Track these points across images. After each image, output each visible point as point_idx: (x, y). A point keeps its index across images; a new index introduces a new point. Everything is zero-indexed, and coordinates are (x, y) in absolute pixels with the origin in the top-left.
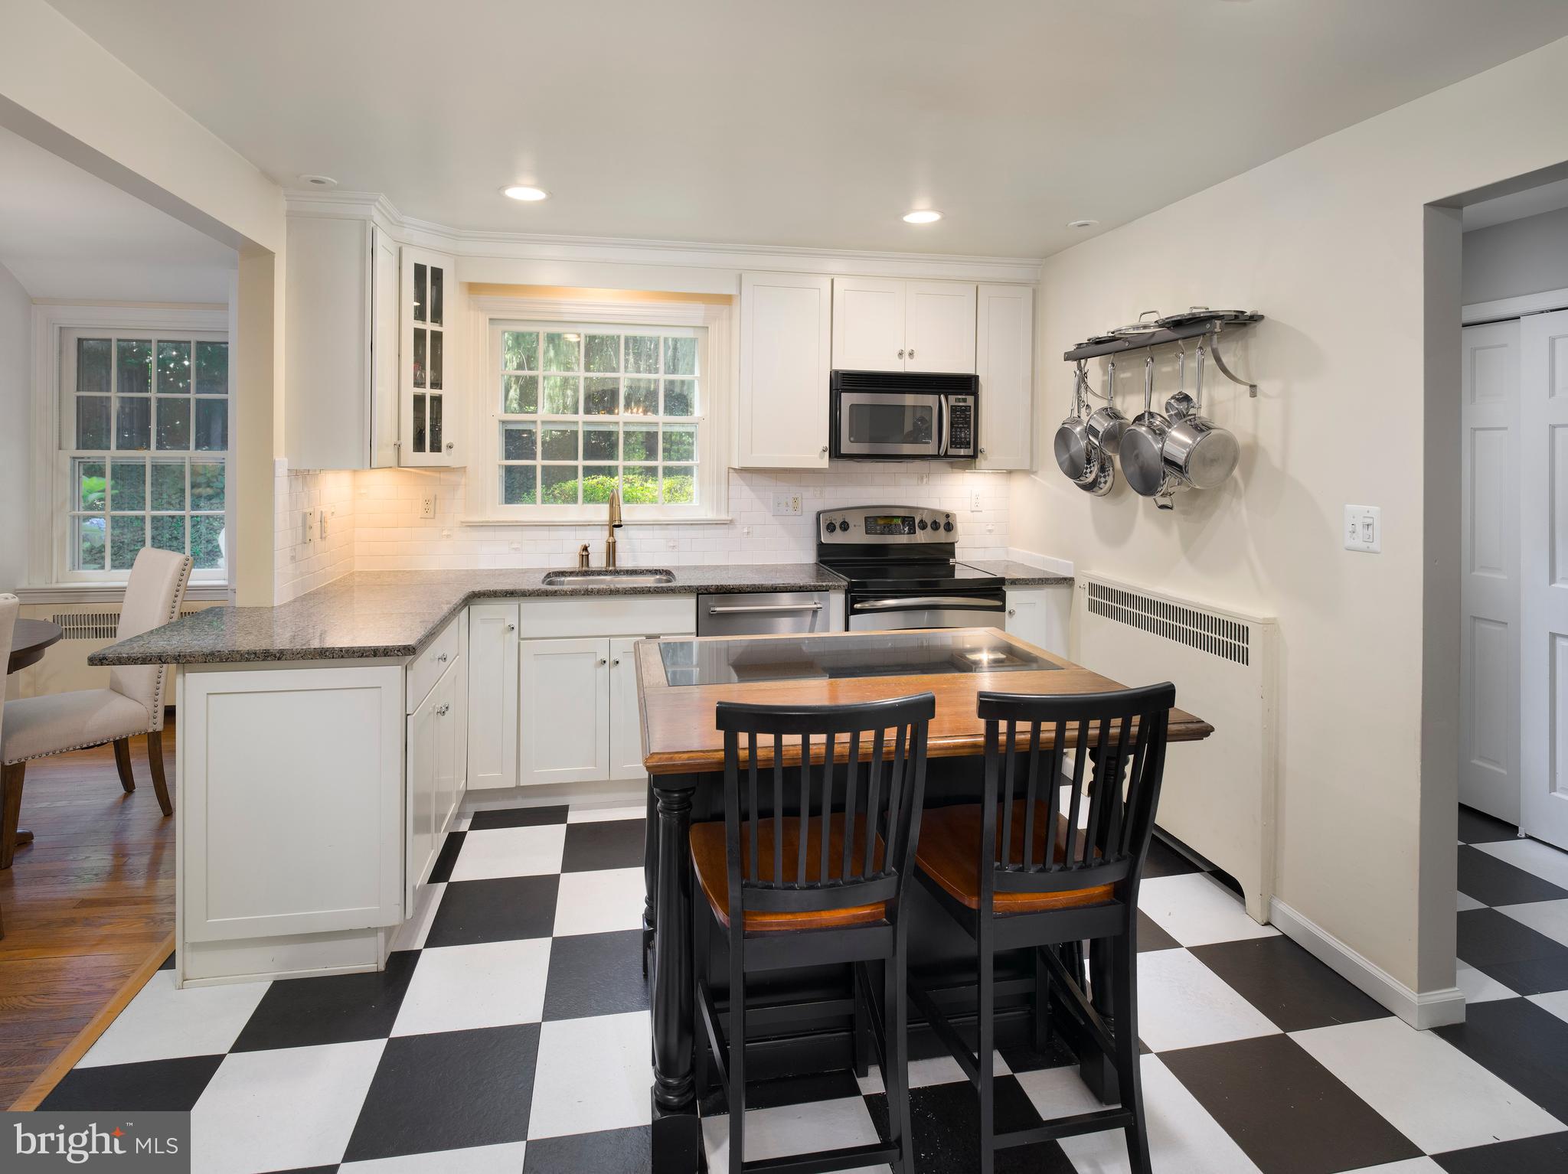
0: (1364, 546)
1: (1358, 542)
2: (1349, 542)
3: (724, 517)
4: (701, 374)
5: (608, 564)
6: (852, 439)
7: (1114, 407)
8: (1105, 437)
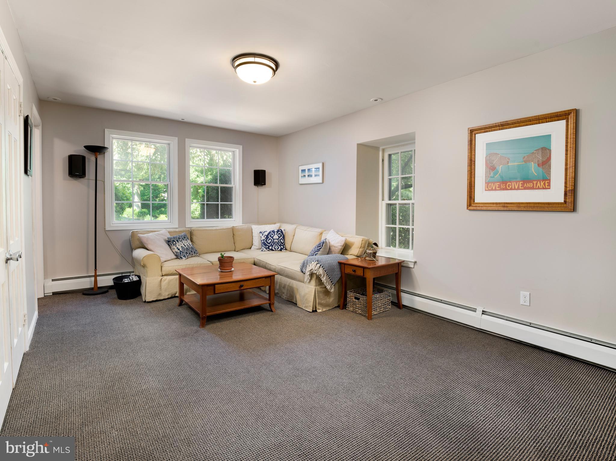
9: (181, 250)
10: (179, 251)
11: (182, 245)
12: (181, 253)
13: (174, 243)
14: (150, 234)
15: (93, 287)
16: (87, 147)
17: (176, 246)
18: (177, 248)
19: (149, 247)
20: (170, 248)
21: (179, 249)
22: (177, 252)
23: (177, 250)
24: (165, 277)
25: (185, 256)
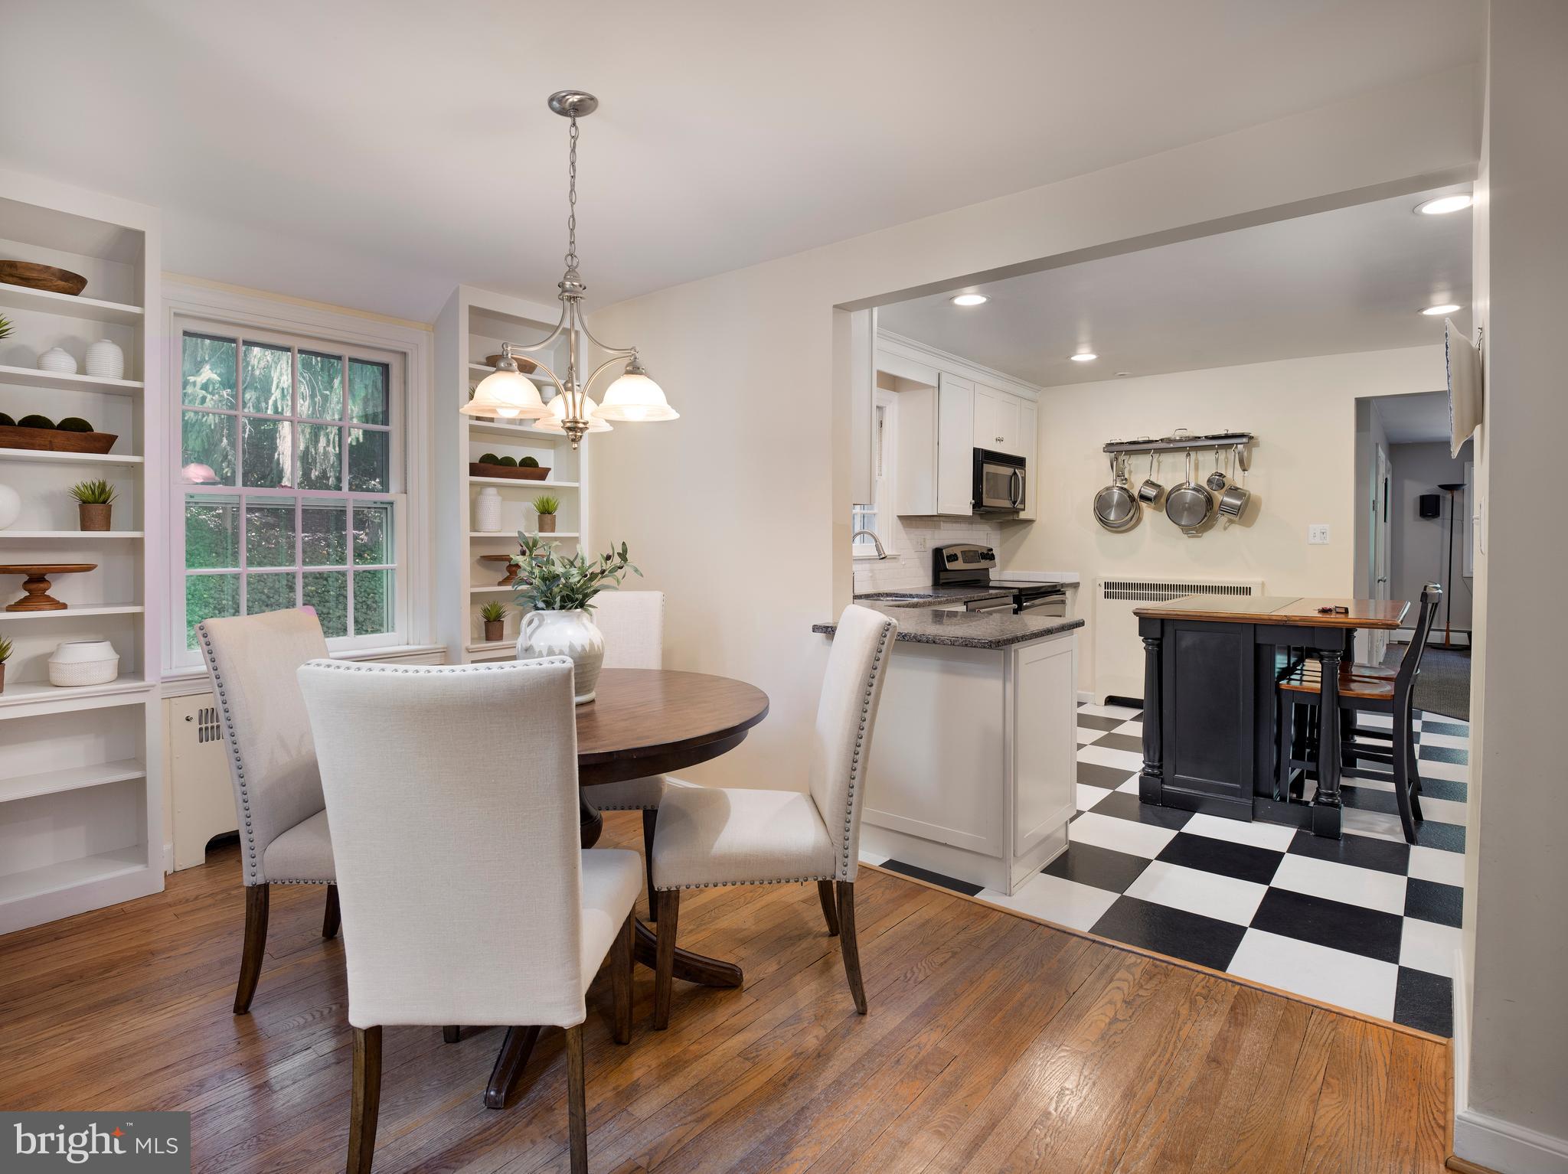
0: (1321, 542)
1: (1317, 541)
2: (1310, 540)
7: (1151, 479)
8: (1155, 497)
15: (1445, 643)
16: (1444, 487)
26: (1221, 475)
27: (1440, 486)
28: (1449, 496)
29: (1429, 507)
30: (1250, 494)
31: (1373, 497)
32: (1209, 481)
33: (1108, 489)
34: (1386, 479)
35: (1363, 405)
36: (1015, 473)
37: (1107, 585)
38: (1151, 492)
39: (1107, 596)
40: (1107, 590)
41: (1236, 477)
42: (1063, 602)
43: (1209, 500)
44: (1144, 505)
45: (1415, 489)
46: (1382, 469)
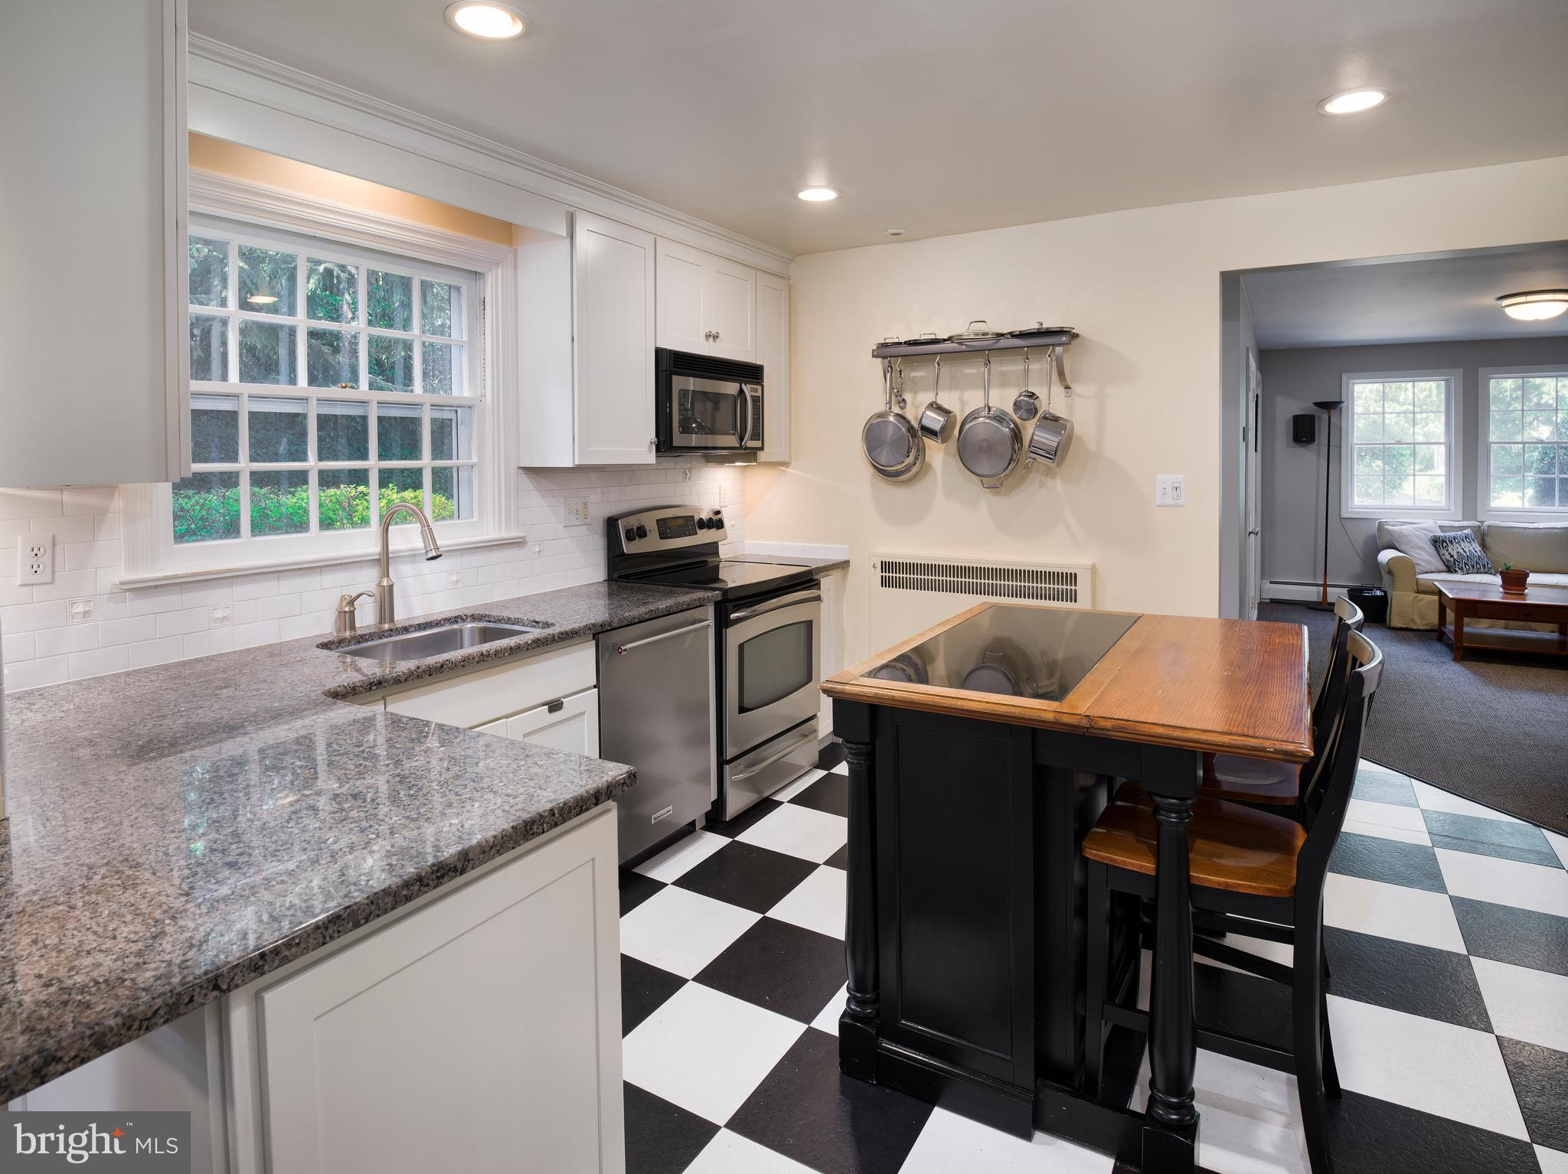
0: (1173, 502)
1: (1168, 501)
2: (1159, 501)
3: (513, 533)
4: (469, 338)
5: (382, 621)
6: (681, 429)
7: (939, 402)
8: (943, 428)
9: (1455, 557)
10: (1452, 559)
11: (1458, 550)
12: (1455, 564)
13: (1445, 544)
14: (1406, 527)
15: (1321, 601)
16: (1319, 405)
17: (1447, 550)
18: (1450, 554)
19: (1403, 547)
20: (1438, 552)
21: (1452, 556)
22: (1448, 561)
23: (1448, 557)
24: (1422, 596)
25: (1462, 569)
26: (1032, 395)
27: (1314, 403)
28: (1325, 416)
29: (1303, 430)
30: (1072, 429)
31: (1243, 424)
32: (1017, 405)
33: (880, 415)
34: (1257, 395)
35: (1232, 282)
36: (741, 391)
37: (886, 566)
38: (935, 421)
39: (885, 582)
40: (884, 574)
41: (1053, 400)
42: (818, 598)
43: (1016, 435)
44: (929, 443)
45: (1288, 408)
46: (1253, 384)
